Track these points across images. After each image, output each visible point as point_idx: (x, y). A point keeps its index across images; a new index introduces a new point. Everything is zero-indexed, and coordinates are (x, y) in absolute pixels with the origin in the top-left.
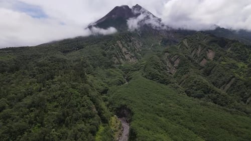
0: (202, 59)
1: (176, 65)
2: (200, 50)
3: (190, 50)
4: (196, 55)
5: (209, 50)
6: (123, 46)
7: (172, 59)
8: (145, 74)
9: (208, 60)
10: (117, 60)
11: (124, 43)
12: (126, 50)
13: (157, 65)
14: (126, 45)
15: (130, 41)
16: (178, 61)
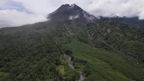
0: (105, 33)
1: (92, 35)
2: (104, 28)
3: (99, 28)
4: (102, 31)
5: (109, 28)
6: (67, 26)
7: (91, 33)
8: (78, 39)
9: (107, 33)
10: (64, 33)
12: (68, 29)
13: (83, 35)
14: (68, 26)
15: (70, 24)
16: (93, 33)
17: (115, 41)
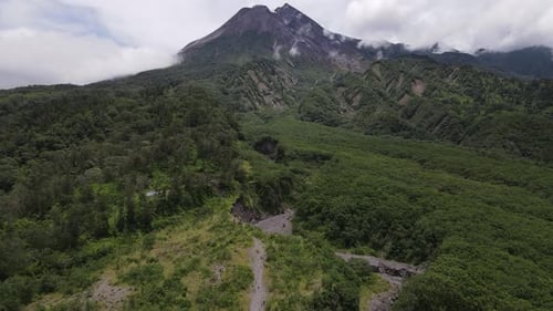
0: (402, 96)
1: (355, 104)
2: (401, 79)
3: (384, 82)
4: (393, 91)
5: (417, 81)
6: (261, 81)
7: (350, 96)
8: (299, 116)
9: (413, 95)
10: (249, 103)
11: (261, 74)
12: (265, 88)
13: (321, 101)
14: (265, 79)
15: (273, 73)
16: (358, 97)
17: (441, 120)
